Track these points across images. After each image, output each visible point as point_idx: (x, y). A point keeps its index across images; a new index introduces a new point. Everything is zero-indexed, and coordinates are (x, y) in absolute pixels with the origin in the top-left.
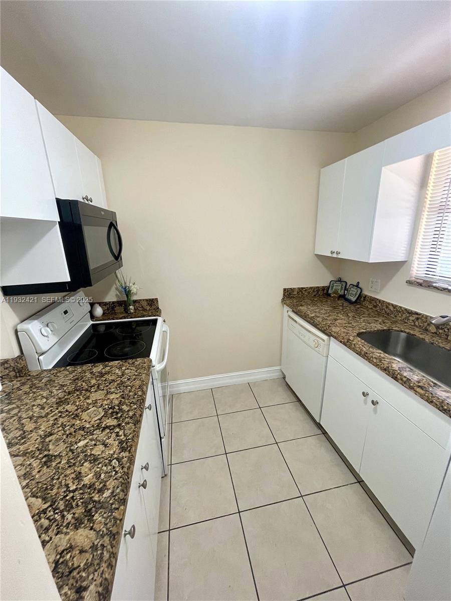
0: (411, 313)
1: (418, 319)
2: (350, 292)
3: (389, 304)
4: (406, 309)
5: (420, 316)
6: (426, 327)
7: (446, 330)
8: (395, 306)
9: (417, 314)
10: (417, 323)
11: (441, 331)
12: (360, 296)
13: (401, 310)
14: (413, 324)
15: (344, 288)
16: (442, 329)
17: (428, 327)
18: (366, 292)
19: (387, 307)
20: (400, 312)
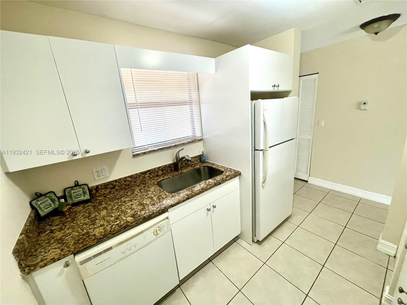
0: (145, 173)
1: (150, 174)
2: (73, 195)
3: (126, 178)
4: (141, 173)
5: (150, 172)
6: (157, 174)
7: (166, 169)
8: (131, 177)
9: (148, 171)
10: (151, 176)
11: (164, 171)
12: (90, 190)
13: (137, 176)
14: (149, 178)
15: (56, 199)
16: (164, 170)
17: (158, 174)
18: (92, 184)
19: (125, 181)
20: (137, 177)
